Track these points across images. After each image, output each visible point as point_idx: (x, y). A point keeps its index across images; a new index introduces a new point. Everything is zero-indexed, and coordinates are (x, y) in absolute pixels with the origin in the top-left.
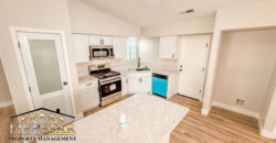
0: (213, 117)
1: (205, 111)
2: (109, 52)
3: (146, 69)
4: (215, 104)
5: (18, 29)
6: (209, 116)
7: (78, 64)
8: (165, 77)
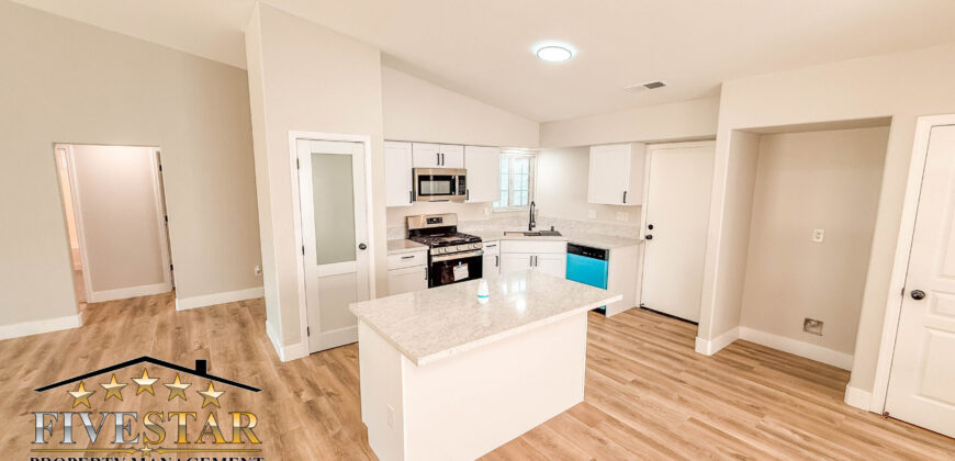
0: (726, 361)
1: (707, 345)
2: (455, 184)
3: (553, 233)
4: (745, 333)
5: (301, 134)
6: (716, 357)
7: (388, 209)
8: (599, 254)
